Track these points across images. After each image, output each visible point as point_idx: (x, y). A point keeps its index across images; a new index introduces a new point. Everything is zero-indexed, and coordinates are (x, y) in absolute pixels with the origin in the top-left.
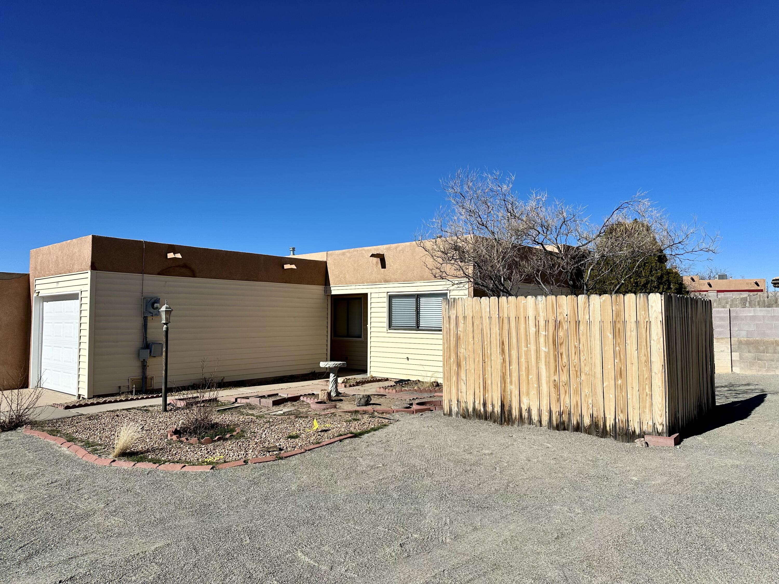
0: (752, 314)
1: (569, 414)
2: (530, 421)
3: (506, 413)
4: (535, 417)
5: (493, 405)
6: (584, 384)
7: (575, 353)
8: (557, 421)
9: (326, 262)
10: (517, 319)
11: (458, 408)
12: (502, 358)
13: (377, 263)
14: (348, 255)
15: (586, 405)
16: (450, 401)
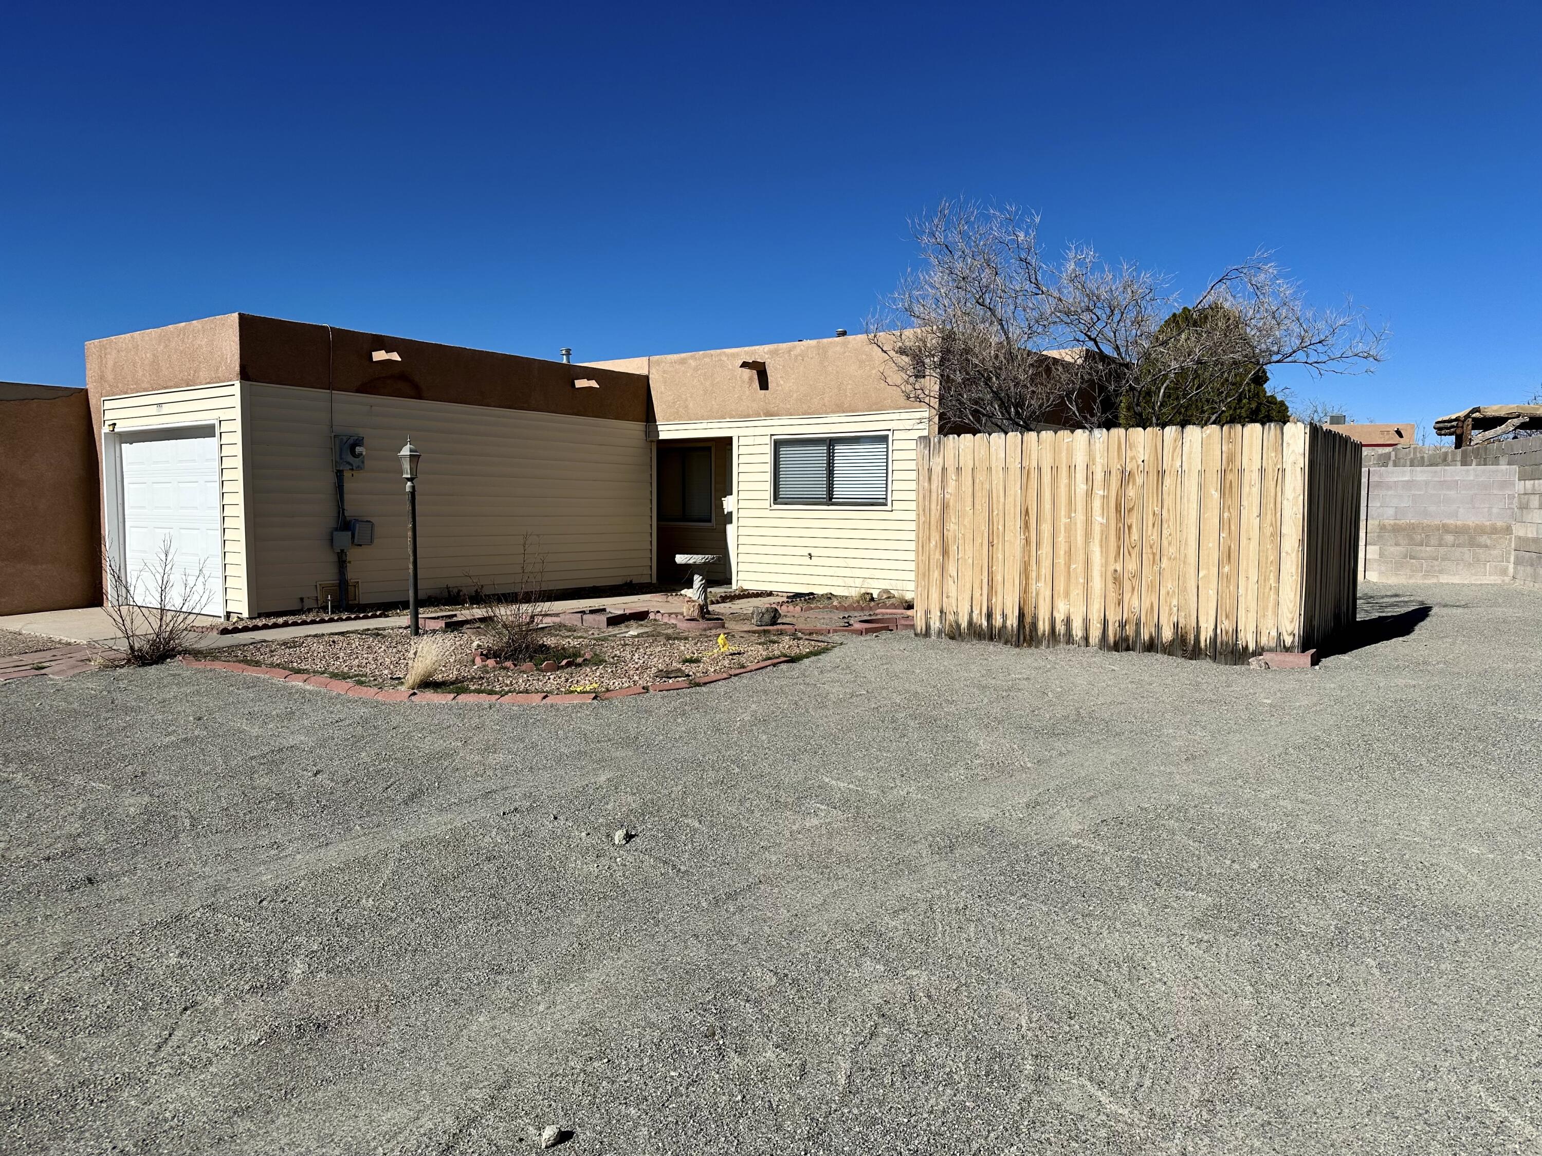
0: (1406, 479)
1: (1138, 625)
2: (1069, 638)
3: (1027, 627)
4: (1078, 632)
5: (1004, 616)
6: (1166, 574)
7: (1154, 525)
8: (1115, 636)
9: (647, 378)
10: (1055, 470)
11: (941, 623)
12: (1023, 537)
13: (751, 379)
14: (693, 363)
15: (1167, 609)
16: (927, 612)
